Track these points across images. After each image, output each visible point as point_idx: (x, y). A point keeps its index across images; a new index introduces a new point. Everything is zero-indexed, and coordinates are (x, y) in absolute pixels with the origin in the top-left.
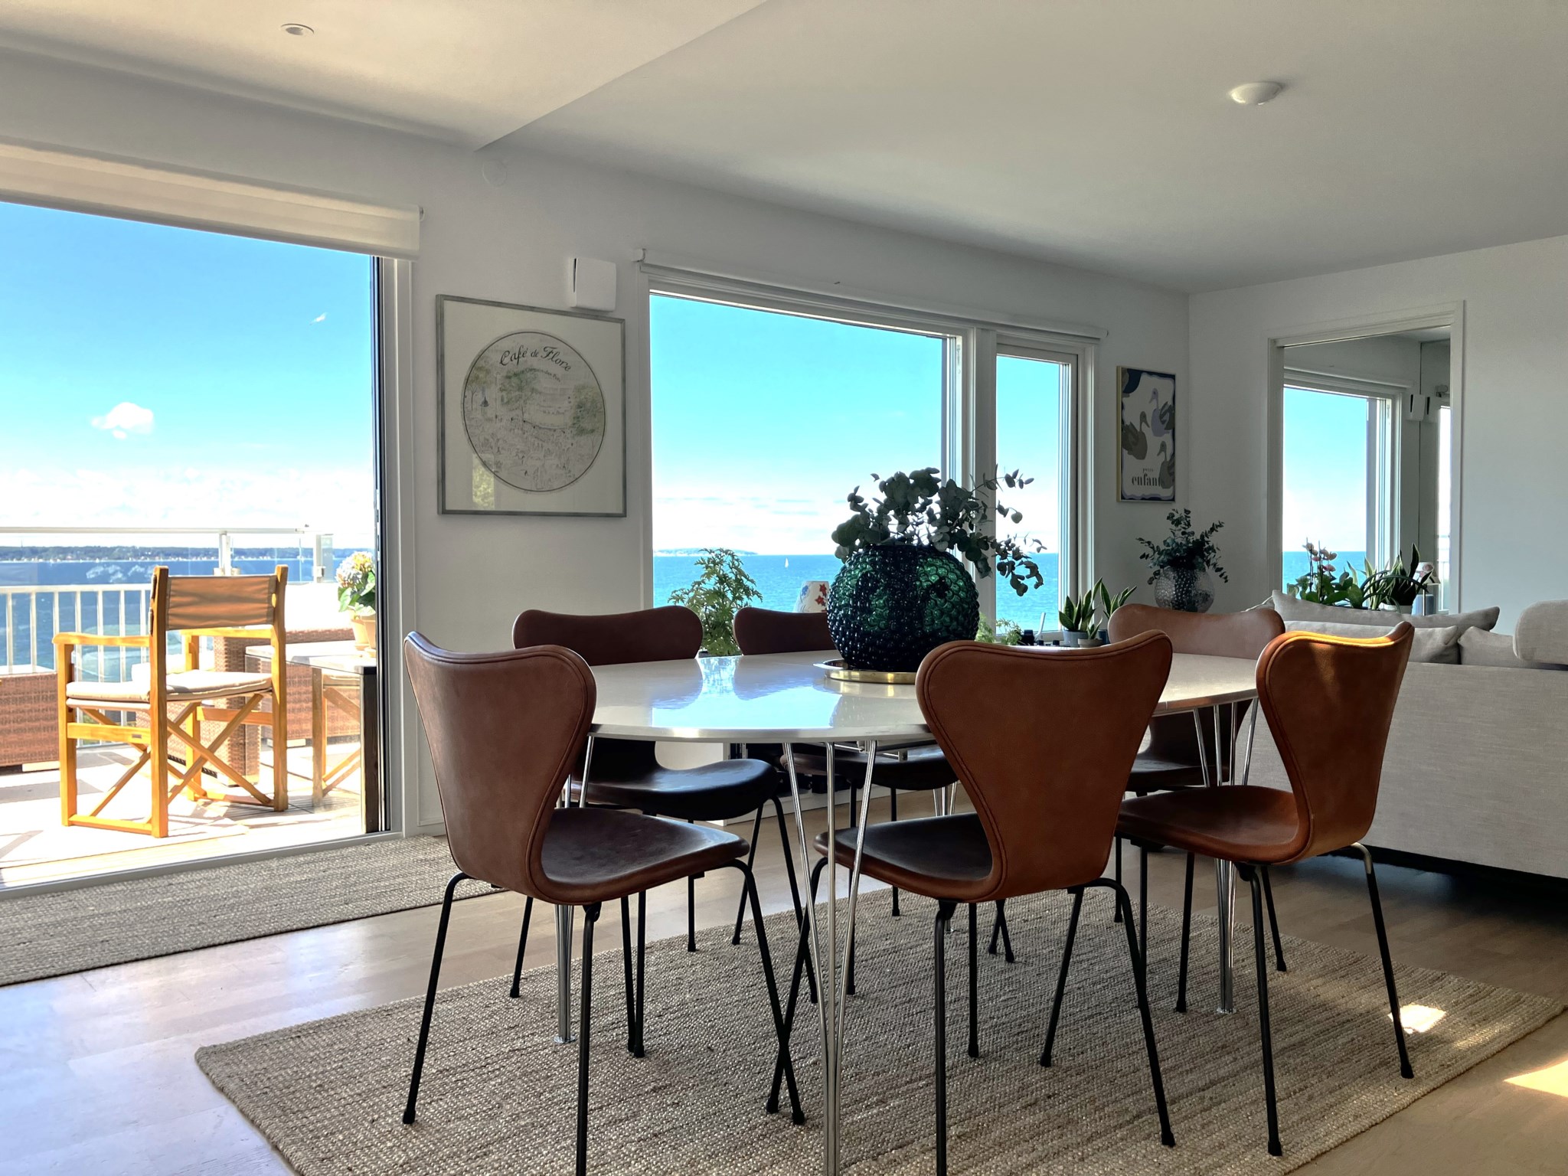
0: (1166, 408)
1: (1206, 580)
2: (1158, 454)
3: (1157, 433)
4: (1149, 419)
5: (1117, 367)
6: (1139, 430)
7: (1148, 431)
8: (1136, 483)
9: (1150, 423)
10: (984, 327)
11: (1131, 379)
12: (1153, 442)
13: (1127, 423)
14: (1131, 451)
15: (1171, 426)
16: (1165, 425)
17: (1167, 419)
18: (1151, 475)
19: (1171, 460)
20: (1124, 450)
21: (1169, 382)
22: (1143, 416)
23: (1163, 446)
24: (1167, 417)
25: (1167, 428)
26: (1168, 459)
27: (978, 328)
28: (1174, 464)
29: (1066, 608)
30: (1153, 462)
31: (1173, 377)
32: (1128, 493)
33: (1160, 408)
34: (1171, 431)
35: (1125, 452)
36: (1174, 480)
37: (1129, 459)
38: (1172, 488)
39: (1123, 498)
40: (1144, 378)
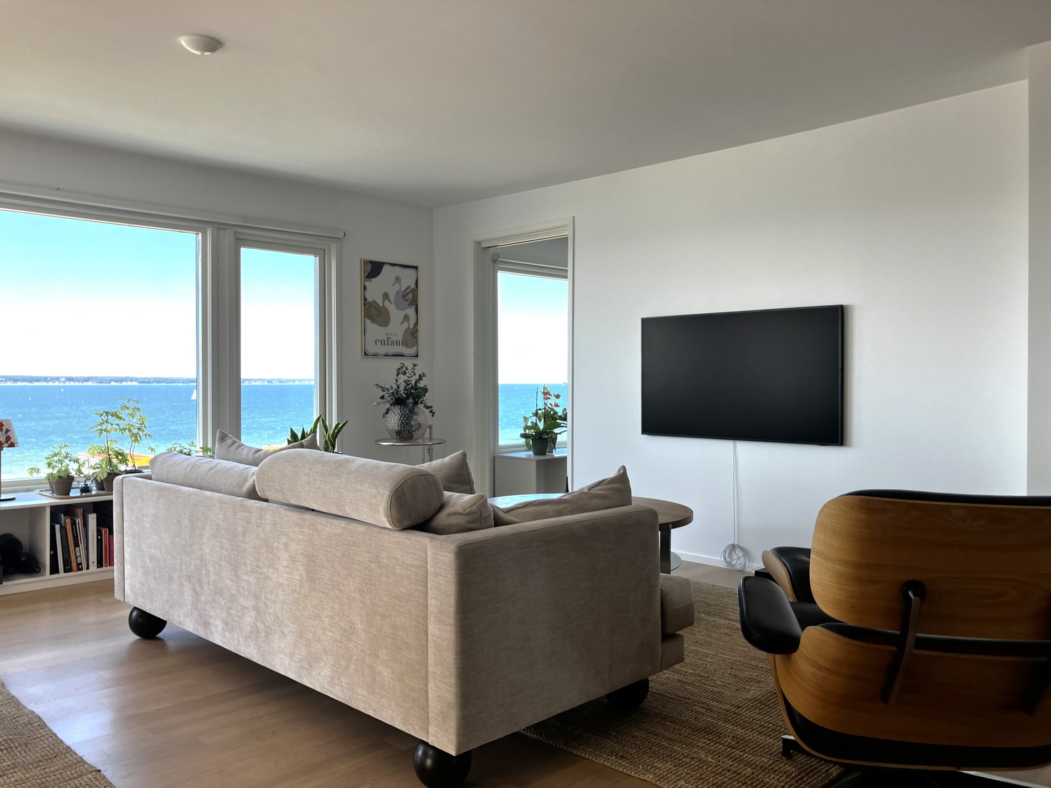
1: (422, 416)
2: (402, 323)
5: (361, 260)
6: (381, 305)
8: (379, 344)
10: (219, 227)
11: (374, 269)
12: (395, 315)
13: (370, 299)
16: (408, 302)
17: (411, 298)
18: (393, 338)
21: (412, 271)
22: (386, 296)
24: (410, 296)
26: (412, 326)
27: (212, 227)
30: (397, 328)
31: (416, 268)
32: (371, 349)
35: (368, 322)
38: (415, 347)
39: (366, 354)
40: (386, 268)
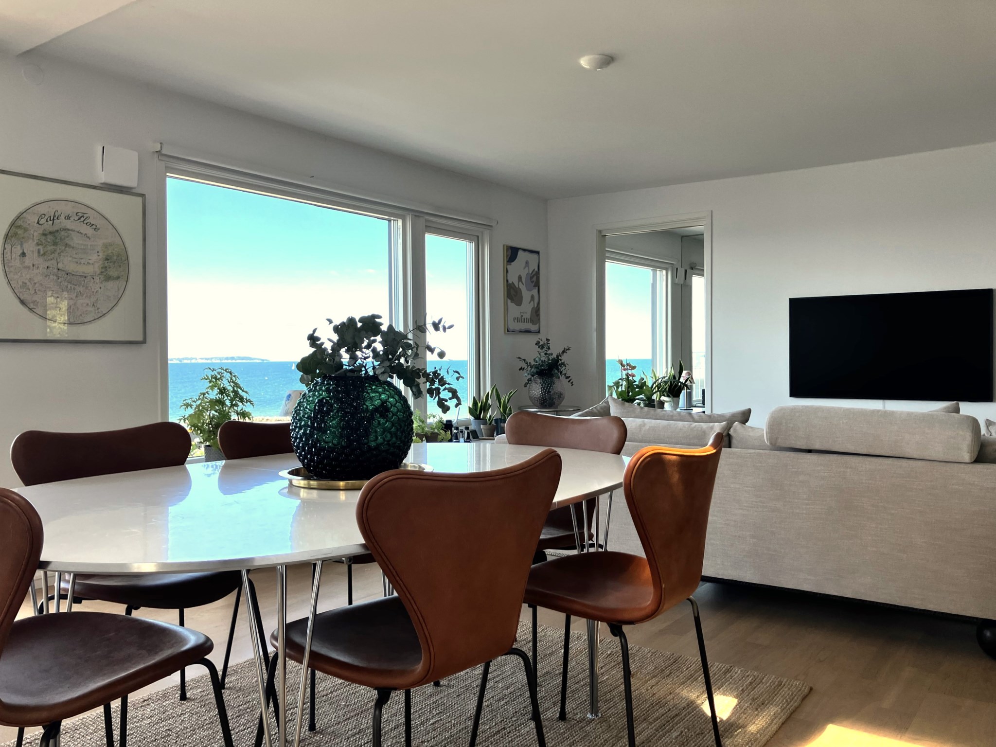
0: (534, 273)
1: (560, 385)
2: (530, 303)
3: (529, 290)
4: (524, 280)
5: (504, 246)
6: (517, 287)
7: (523, 287)
8: (516, 321)
9: (524, 283)
10: (417, 215)
11: (512, 253)
12: (526, 295)
13: (510, 282)
14: (512, 300)
15: (537, 285)
16: (534, 284)
17: (535, 280)
18: (525, 316)
19: (537, 306)
20: (508, 299)
21: (535, 256)
22: (520, 278)
23: (532, 297)
24: (534, 279)
25: (534, 286)
26: (536, 306)
27: (412, 215)
28: (539, 309)
29: (473, 404)
30: (527, 308)
31: (538, 253)
32: (511, 328)
33: (530, 272)
34: (537, 288)
35: (509, 301)
36: (539, 319)
37: (511, 305)
38: (538, 325)
39: (508, 331)
40: (520, 253)
